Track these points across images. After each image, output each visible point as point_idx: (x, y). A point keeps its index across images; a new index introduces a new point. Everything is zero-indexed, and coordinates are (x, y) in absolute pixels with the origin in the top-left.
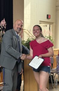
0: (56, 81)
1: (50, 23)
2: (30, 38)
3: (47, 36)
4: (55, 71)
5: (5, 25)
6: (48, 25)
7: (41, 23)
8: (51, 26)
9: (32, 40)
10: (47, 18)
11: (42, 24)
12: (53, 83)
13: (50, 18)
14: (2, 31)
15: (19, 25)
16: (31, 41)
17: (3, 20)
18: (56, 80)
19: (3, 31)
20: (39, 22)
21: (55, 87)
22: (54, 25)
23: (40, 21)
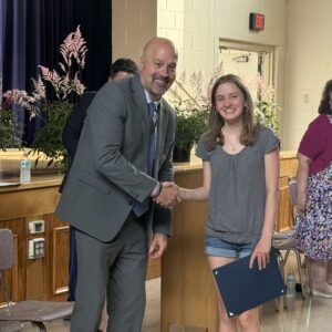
0: (289, 280)
1: (263, 49)
2: (183, 107)
4: (285, 242)
5: (80, 54)
6: (254, 57)
7: (225, 48)
8: (266, 58)
9: (190, 113)
10: (252, 27)
13: (262, 29)
14: (67, 79)
16: (186, 121)
18: (291, 277)
19: (72, 78)
20: (218, 43)
21: (285, 308)
22: (277, 58)
23: (221, 40)
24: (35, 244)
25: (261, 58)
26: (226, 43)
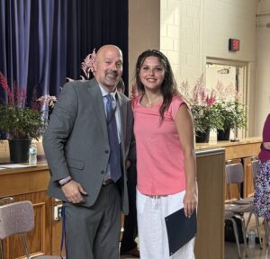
0: (250, 235)
1: (238, 64)
3: (226, 101)
4: (247, 206)
6: (233, 70)
7: (211, 64)
8: (241, 70)
10: (230, 48)
11: (214, 66)
12: (241, 241)
15: (109, 63)
17: (92, 52)
20: (206, 61)
21: (247, 256)
23: (208, 58)
24: (59, 209)
25: (237, 70)
26: (211, 60)
